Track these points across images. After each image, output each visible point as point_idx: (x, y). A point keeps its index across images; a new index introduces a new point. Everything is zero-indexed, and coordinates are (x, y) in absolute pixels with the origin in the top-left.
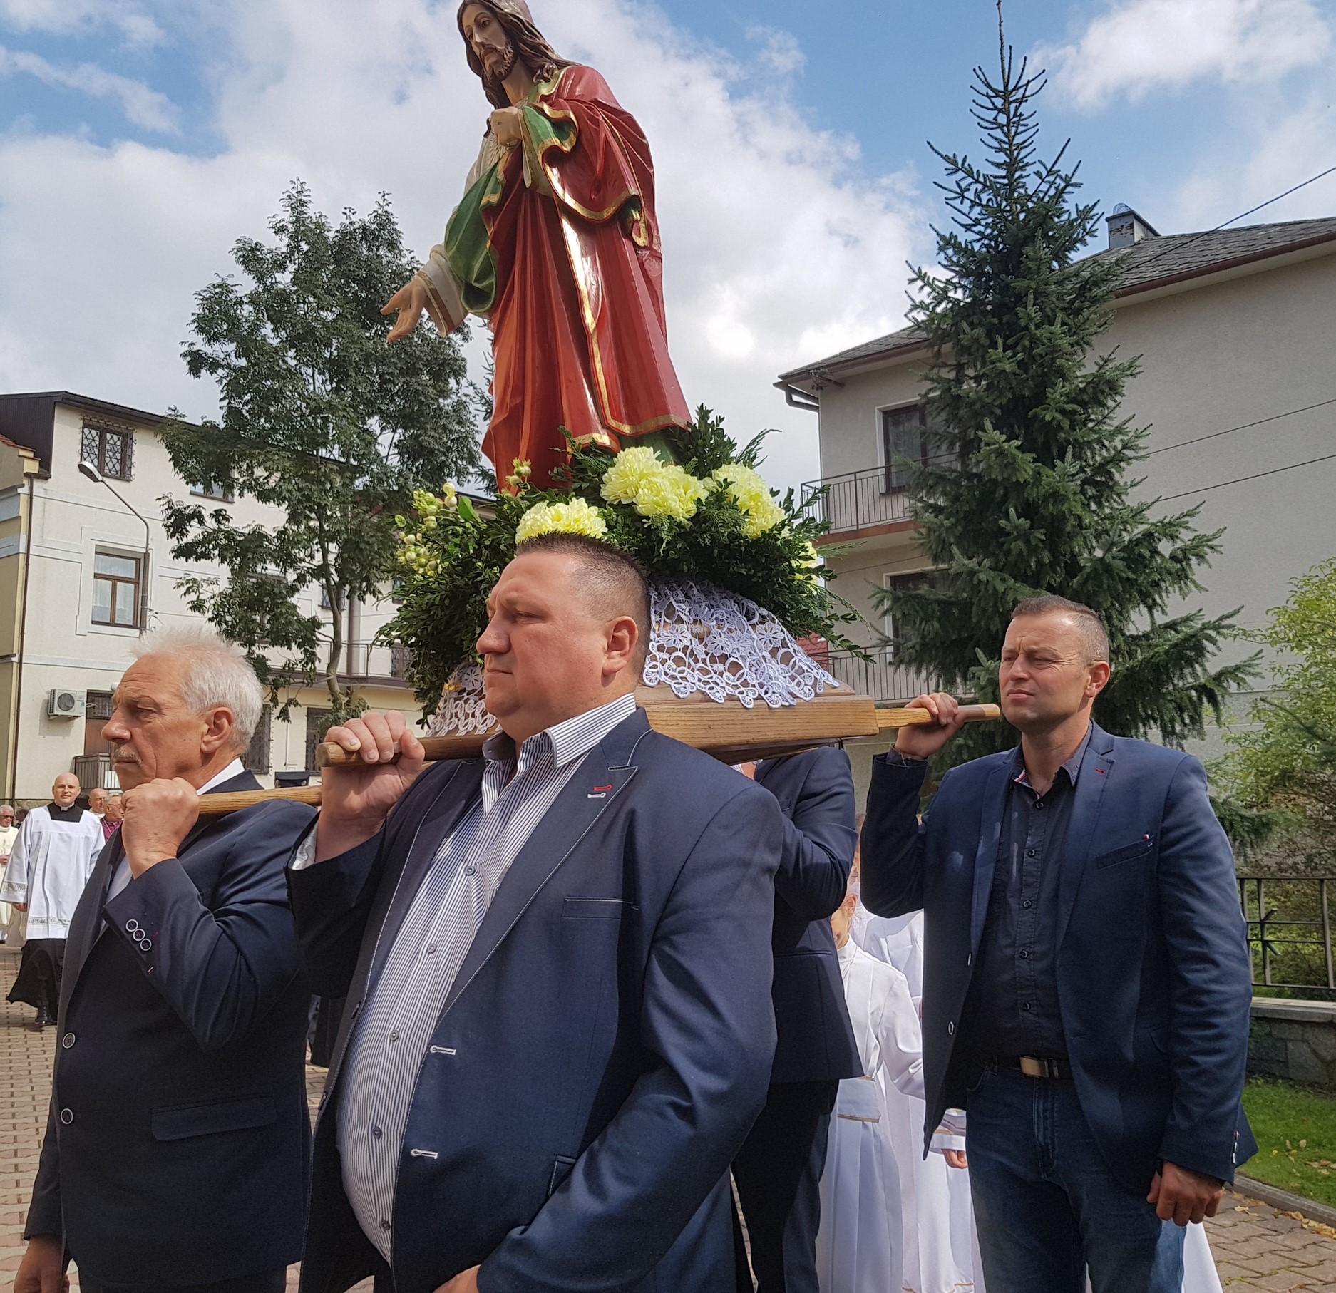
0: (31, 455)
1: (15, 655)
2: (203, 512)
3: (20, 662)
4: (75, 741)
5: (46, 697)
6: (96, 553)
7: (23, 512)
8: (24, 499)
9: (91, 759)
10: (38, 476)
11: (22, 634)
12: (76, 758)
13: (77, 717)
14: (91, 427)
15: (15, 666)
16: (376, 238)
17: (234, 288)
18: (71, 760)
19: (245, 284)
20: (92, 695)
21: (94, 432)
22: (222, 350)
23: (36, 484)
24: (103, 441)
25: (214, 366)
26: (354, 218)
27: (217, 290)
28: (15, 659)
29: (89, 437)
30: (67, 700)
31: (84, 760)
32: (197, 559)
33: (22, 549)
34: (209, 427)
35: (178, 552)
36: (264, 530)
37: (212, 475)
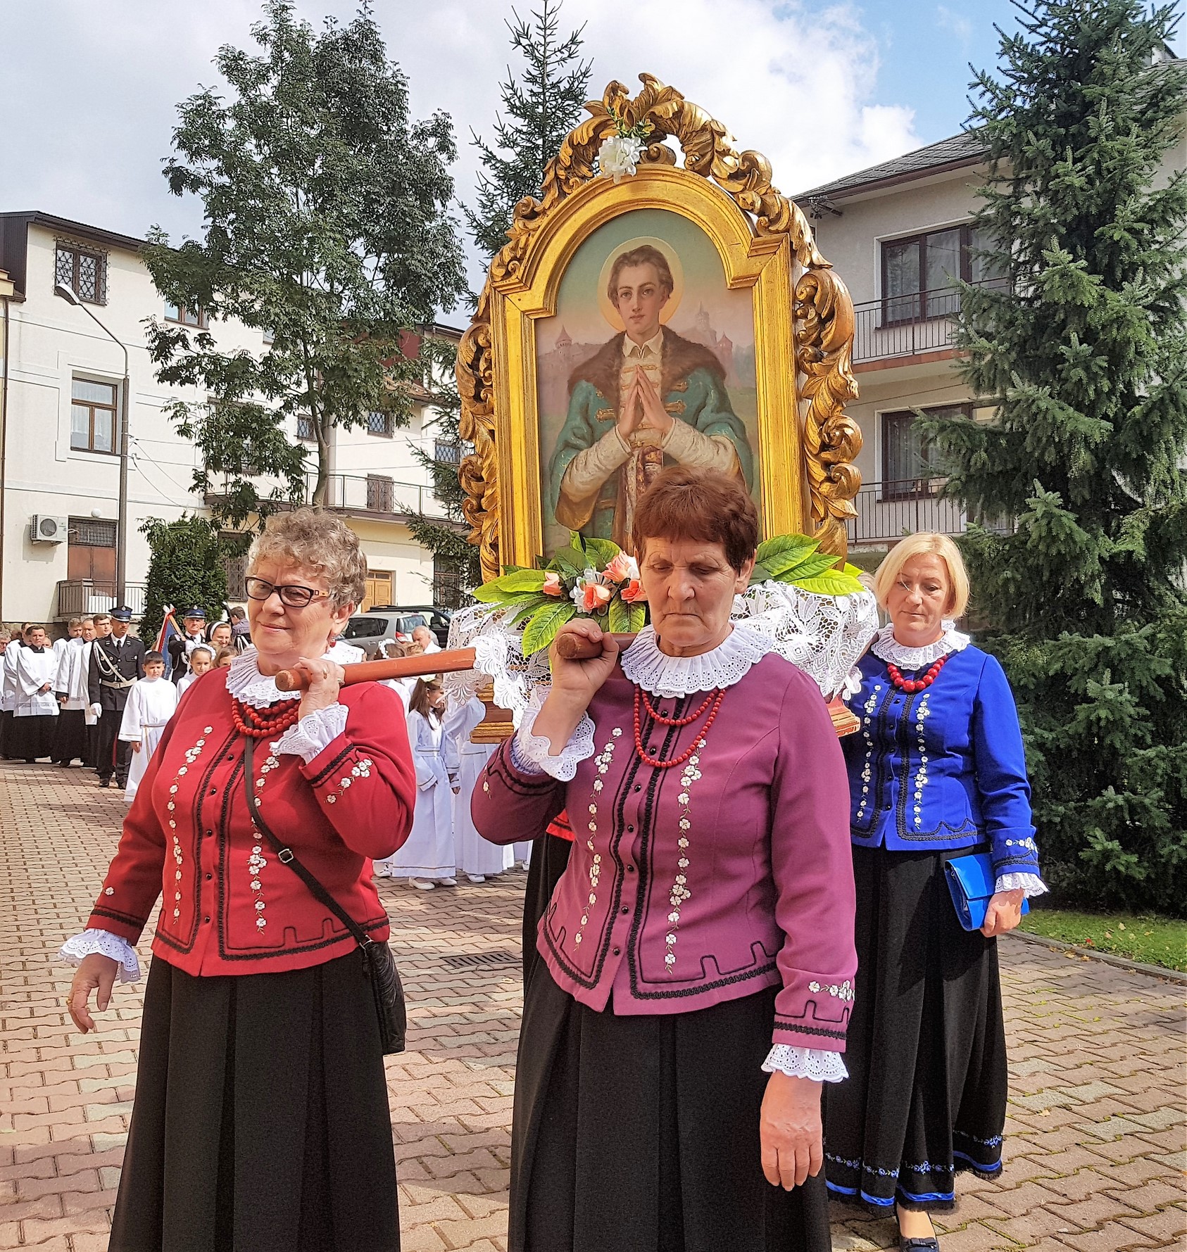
2: (188, 336)
4: (58, 566)
5: (29, 522)
6: (73, 378)
9: (74, 584)
10: (13, 299)
11: (3, 459)
12: (59, 583)
13: (59, 543)
14: (64, 249)
16: (359, 49)
17: (217, 101)
18: (54, 584)
19: (229, 95)
20: (73, 521)
21: (67, 254)
22: (206, 166)
24: (77, 264)
25: (196, 184)
26: (336, 27)
27: (200, 102)
29: (63, 259)
30: (49, 525)
31: (67, 585)
32: (182, 384)
35: (163, 376)
36: (250, 355)
37: (195, 297)
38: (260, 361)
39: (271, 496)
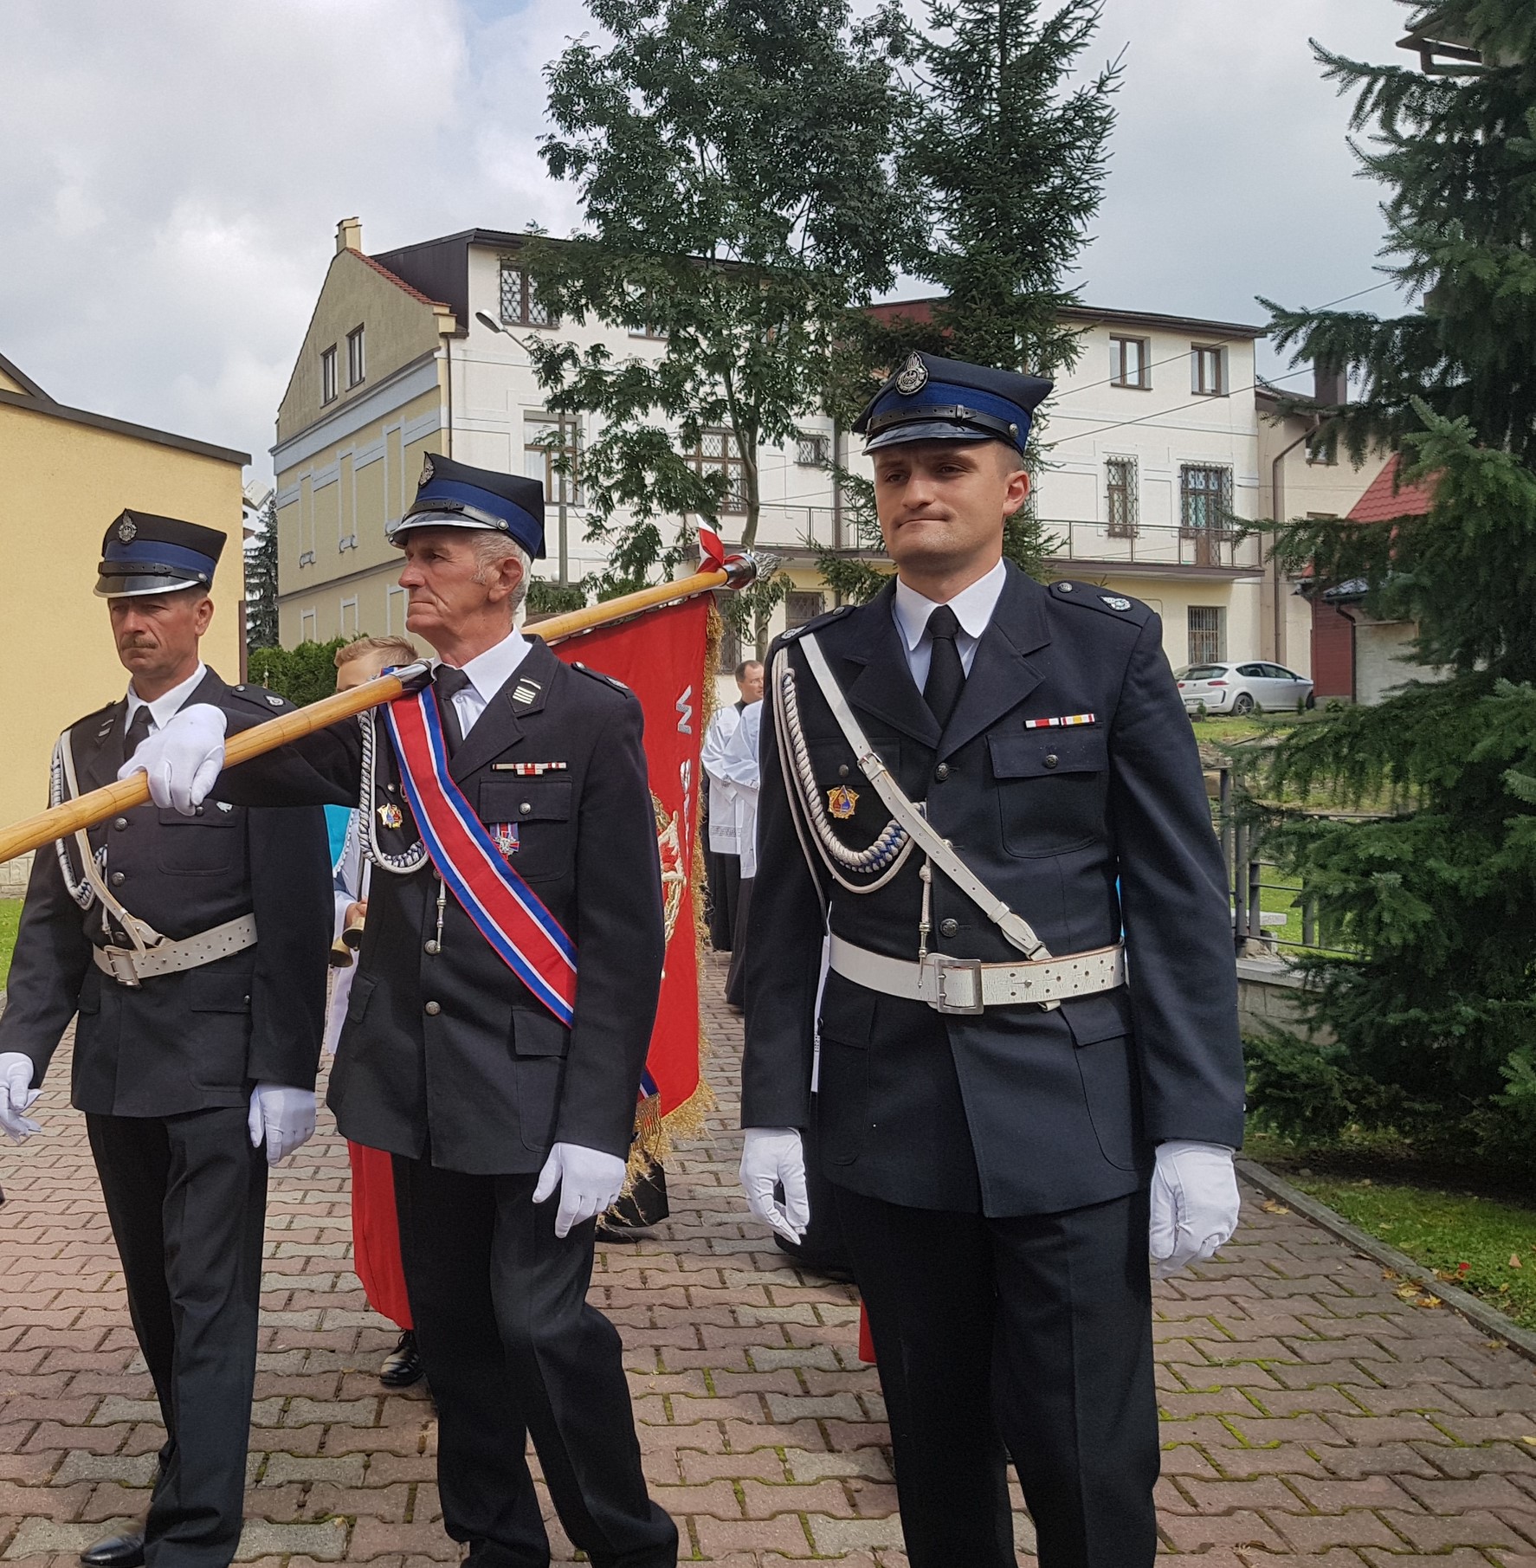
0: (447, 311)
2: (576, 349)
7: (442, 380)
8: (441, 365)
10: (455, 335)
22: (592, 136)
23: (454, 344)
32: (575, 410)
33: (445, 426)
34: (583, 242)
35: (554, 403)
36: (644, 363)
37: (583, 301)
38: (656, 369)
39: (678, 540)
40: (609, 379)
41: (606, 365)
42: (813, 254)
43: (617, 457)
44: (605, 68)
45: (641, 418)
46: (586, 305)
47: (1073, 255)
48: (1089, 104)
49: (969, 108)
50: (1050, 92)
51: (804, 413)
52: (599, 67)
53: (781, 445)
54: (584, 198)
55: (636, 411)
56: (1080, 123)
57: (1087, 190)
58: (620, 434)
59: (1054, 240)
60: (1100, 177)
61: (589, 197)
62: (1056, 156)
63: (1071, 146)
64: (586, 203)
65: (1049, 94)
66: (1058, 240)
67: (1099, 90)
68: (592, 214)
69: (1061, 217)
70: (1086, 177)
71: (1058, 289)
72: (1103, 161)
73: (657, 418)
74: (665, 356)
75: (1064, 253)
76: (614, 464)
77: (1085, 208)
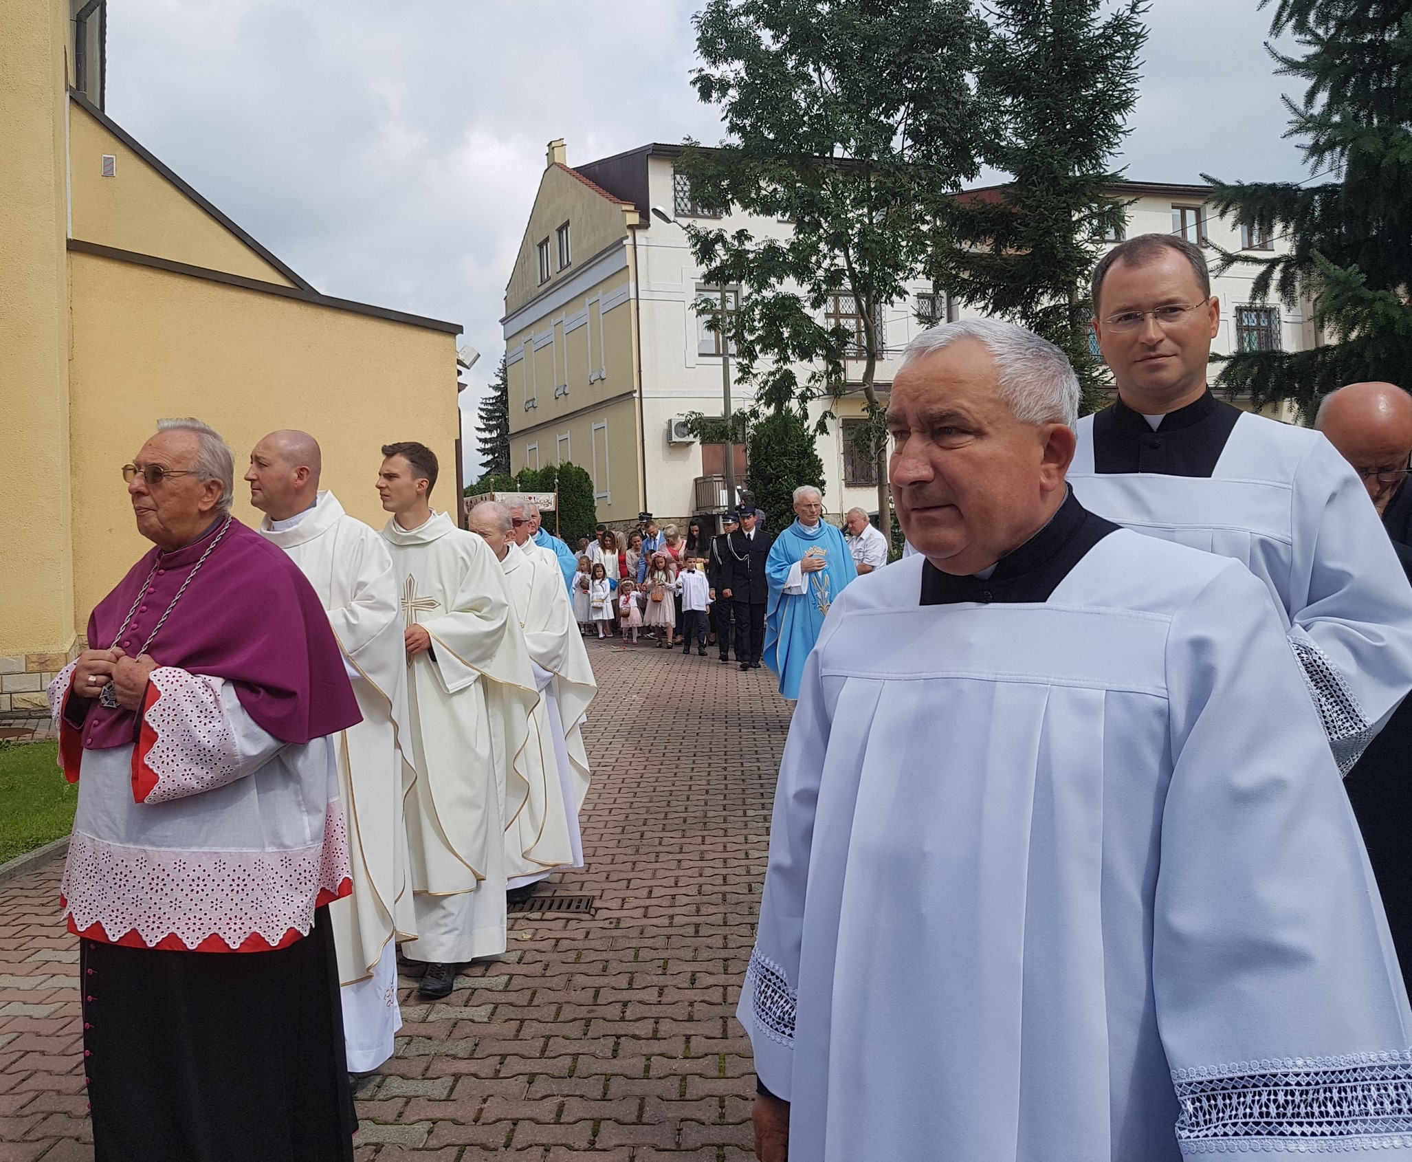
0: (632, 208)
1: (635, 391)
3: (641, 397)
4: (694, 462)
5: (666, 426)
6: (697, 290)
7: (630, 261)
8: (629, 249)
9: (707, 480)
10: (639, 227)
11: (640, 371)
12: (696, 480)
13: (693, 442)
14: (681, 173)
15: (637, 401)
18: (692, 483)
21: (684, 177)
22: (731, 69)
23: (639, 234)
25: (724, 88)
28: (636, 395)
29: (682, 183)
30: (682, 428)
31: (702, 481)
33: (633, 295)
35: (709, 277)
36: (778, 243)
37: (730, 196)
38: (788, 247)
39: (810, 381)
40: (751, 256)
41: (748, 246)
42: (910, 152)
43: (758, 317)
44: (741, 14)
45: (777, 286)
46: (732, 200)
47: (1117, 144)
48: (1124, 23)
49: (1028, 31)
50: (1093, 15)
51: (907, 278)
52: (736, 14)
53: (892, 303)
54: (726, 117)
55: (773, 280)
56: (1118, 38)
57: (1124, 92)
58: (759, 299)
59: (1100, 132)
60: (1135, 80)
61: (730, 115)
62: (1100, 65)
63: (1112, 57)
64: (728, 120)
65: (1092, 16)
66: (1104, 132)
67: (1133, 11)
68: (733, 128)
69: (1105, 114)
70: (1124, 81)
71: (1105, 171)
72: (1137, 67)
73: (790, 286)
74: (795, 237)
75: (1109, 142)
76: (756, 323)
77: (1125, 105)
